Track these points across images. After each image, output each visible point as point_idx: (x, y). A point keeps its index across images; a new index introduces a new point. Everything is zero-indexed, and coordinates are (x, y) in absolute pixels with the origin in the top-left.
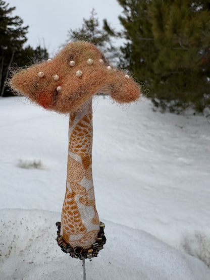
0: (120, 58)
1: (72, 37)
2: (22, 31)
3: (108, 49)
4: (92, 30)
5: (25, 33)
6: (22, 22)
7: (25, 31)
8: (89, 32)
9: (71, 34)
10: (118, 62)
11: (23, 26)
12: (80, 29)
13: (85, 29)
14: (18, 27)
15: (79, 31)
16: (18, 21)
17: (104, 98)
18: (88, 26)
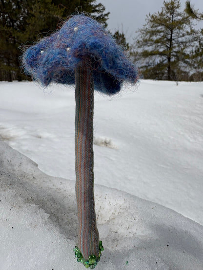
0: (200, 42)
1: (151, 21)
2: (103, 17)
3: (187, 32)
4: (172, 13)
5: (106, 19)
6: (104, 9)
7: (106, 17)
8: (169, 15)
9: (150, 18)
10: (197, 47)
11: (105, 12)
12: (159, 12)
13: (164, 12)
14: (100, 14)
15: (158, 15)
16: (101, 8)
17: (177, 85)
18: (168, 8)
